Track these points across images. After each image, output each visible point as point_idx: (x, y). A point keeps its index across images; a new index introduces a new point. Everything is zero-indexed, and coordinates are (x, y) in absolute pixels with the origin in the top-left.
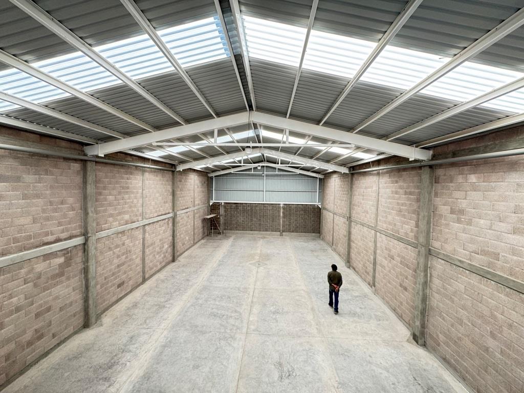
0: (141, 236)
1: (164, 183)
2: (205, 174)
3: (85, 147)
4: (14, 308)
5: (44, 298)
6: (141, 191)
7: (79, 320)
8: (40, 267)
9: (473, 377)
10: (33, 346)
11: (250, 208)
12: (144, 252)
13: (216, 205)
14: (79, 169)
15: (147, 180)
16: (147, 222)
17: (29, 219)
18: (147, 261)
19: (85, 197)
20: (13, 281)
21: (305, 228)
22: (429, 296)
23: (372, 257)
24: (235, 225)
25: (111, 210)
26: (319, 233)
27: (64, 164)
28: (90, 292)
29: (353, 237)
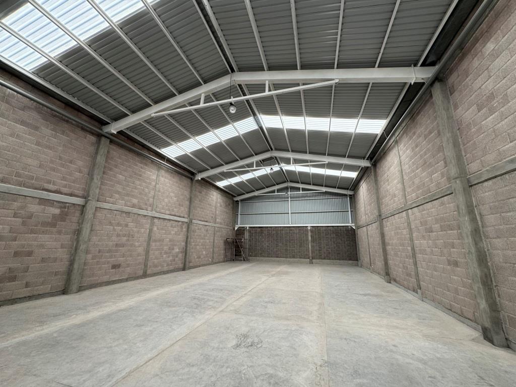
1: (180, 186)
2: (230, 196)
5: (28, 240)
6: (154, 183)
13: (241, 230)
14: (94, 141)
15: (162, 176)
16: (157, 215)
17: (36, 163)
18: (151, 255)
19: (93, 165)
20: (4, 209)
23: (410, 249)
26: (357, 259)
27: (81, 133)
28: (77, 255)
29: (387, 239)
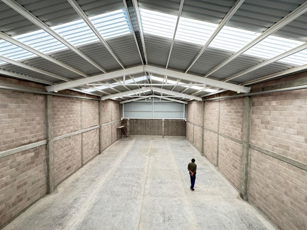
0: (80, 139)
1: (93, 107)
2: (118, 102)
3: (46, 87)
4: (4, 183)
5: (22, 177)
6: (80, 112)
7: (44, 190)
8: (20, 158)
9: (275, 218)
10: (16, 206)
11: (145, 122)
12: (82, 149)
13: (124, 120)
14: (43, 100)
15: (84, 106)
16: (84, 131)
17: (13, 130)
18: (84, 154)
19: (46, 117)
20: (4, 167)
21: (177, 133)
22: (249, 171)
23: (216, 150)
24: (136, 132)
25: (62, 124)
26: (185, 136)
27: (33, 97)
28: (50, 173)
29: (205, 138)
